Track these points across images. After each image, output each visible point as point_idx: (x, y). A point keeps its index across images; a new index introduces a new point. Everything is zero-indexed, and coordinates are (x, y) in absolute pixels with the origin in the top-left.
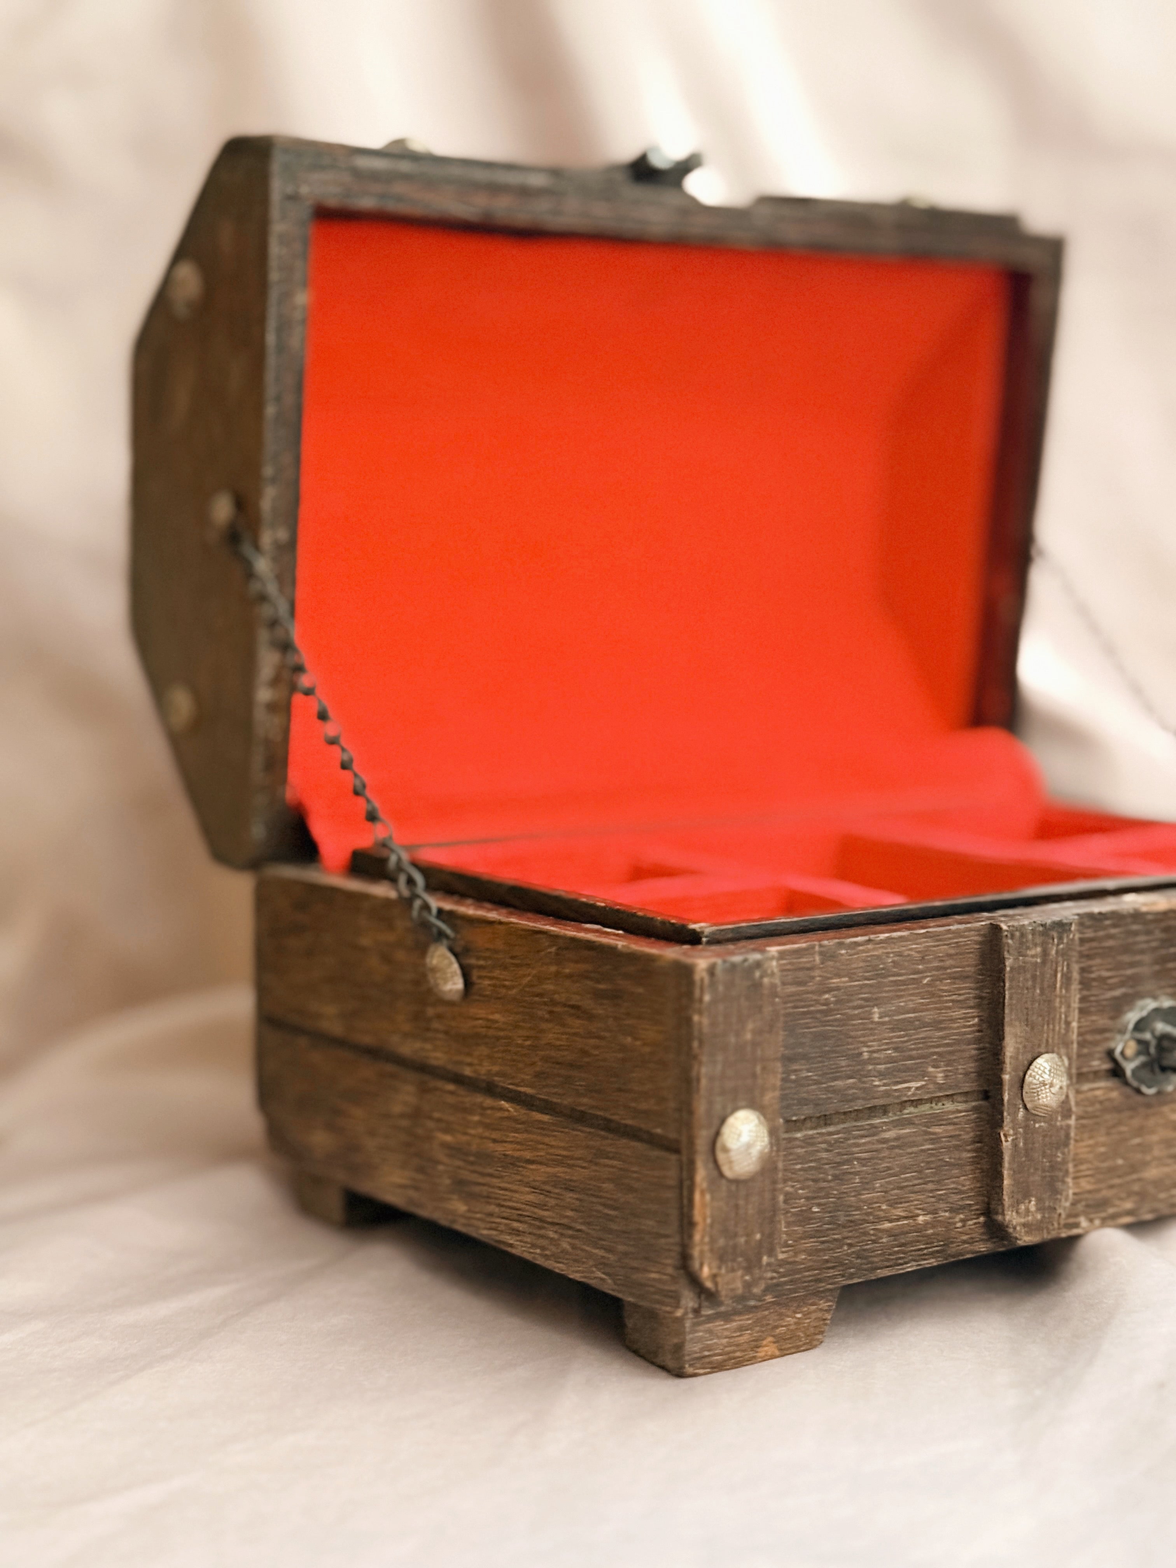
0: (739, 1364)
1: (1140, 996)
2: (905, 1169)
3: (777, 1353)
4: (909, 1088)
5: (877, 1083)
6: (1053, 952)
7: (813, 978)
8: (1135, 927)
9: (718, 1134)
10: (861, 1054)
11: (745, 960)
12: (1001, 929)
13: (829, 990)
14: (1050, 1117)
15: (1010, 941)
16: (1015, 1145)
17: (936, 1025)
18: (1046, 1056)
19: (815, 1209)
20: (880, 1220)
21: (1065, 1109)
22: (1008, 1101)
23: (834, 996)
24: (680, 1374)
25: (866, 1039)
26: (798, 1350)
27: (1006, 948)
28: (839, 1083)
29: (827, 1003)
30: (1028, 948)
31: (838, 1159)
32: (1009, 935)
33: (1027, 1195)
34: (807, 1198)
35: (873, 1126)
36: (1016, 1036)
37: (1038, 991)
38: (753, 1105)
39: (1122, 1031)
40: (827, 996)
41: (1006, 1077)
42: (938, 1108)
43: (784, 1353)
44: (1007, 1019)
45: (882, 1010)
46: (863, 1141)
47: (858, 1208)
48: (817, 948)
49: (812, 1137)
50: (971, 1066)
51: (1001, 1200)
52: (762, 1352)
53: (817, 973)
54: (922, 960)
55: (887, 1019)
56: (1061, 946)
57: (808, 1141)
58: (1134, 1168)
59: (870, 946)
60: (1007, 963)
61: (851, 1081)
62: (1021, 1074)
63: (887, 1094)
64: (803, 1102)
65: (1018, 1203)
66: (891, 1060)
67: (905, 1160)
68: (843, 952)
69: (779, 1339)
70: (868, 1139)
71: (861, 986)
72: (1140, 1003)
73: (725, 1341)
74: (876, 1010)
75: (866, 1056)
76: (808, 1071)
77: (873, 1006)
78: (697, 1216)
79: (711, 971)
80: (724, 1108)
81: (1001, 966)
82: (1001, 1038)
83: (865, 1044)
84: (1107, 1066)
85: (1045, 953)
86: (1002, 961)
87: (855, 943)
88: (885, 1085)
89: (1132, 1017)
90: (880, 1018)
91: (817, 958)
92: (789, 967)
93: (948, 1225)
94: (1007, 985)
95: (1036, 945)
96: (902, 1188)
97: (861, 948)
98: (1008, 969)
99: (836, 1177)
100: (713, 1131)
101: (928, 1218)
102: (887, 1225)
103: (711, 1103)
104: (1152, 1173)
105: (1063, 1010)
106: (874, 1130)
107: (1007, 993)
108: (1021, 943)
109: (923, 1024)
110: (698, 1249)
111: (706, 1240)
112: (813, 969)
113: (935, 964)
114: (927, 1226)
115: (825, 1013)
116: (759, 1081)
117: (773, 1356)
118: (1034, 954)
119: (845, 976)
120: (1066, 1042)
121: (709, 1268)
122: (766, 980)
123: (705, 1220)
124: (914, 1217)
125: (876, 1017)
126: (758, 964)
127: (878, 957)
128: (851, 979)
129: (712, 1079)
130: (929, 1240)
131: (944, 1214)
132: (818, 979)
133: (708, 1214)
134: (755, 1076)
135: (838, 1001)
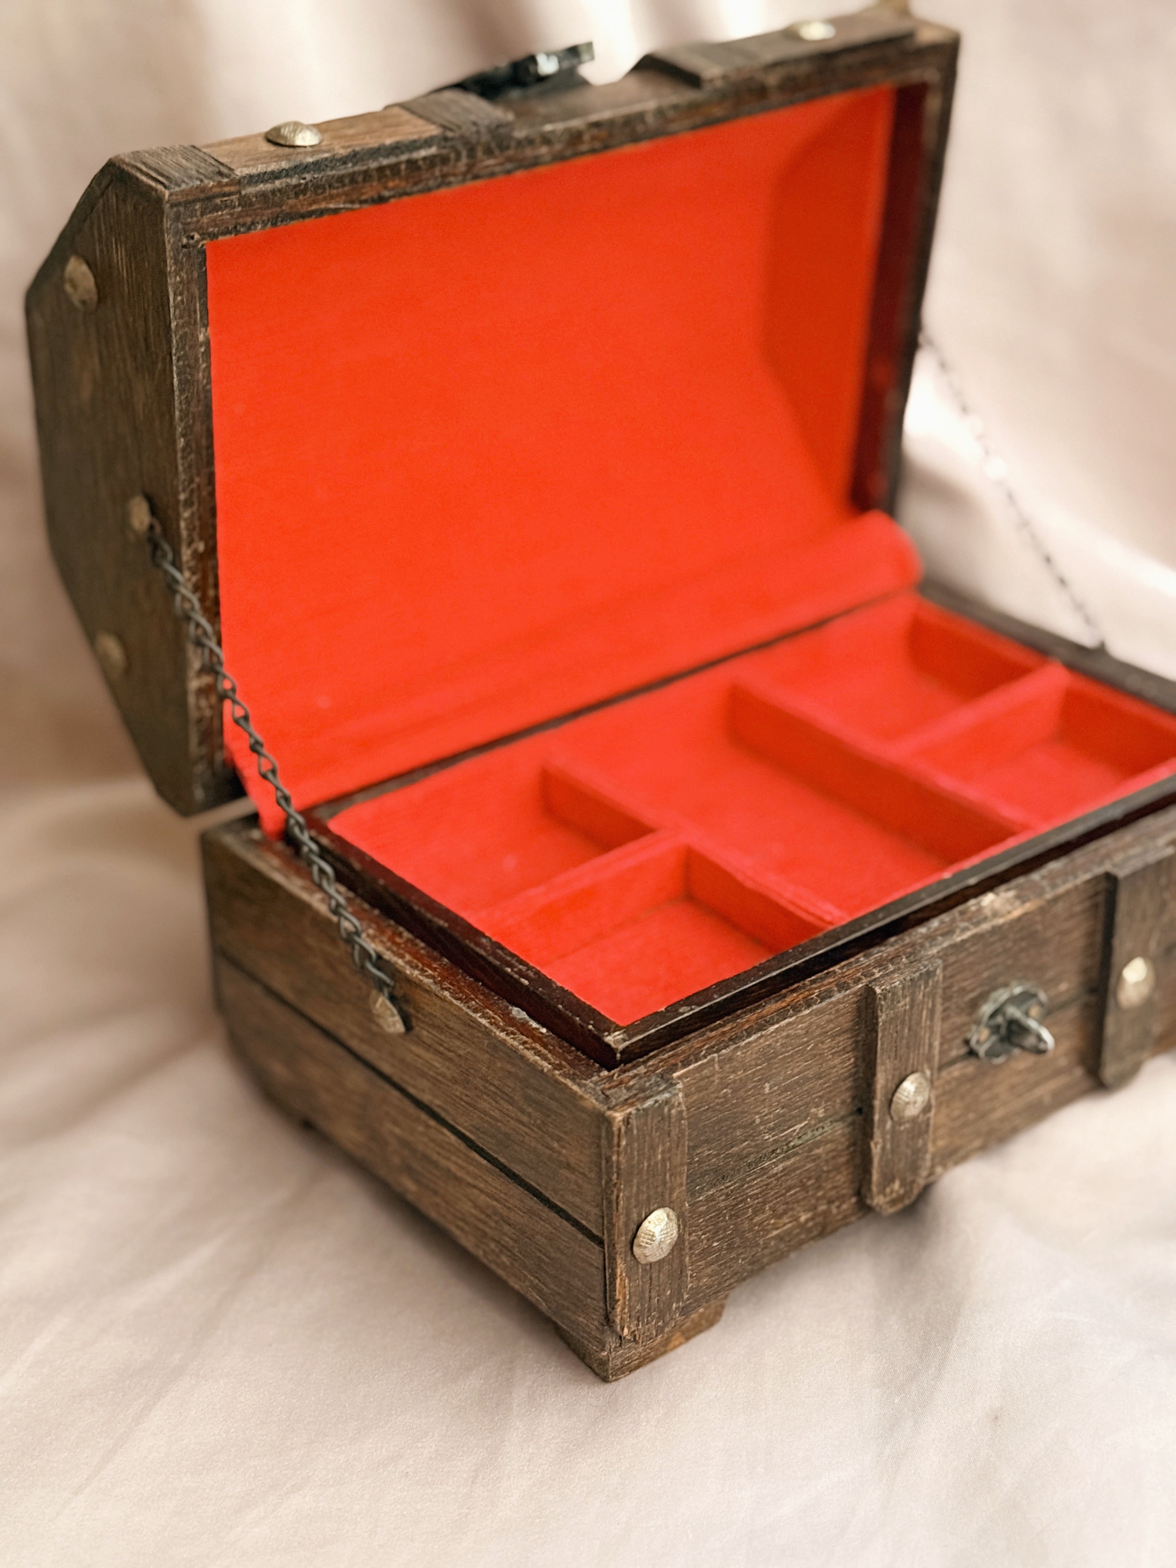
0: (652, 1359)
1: (994, 989)
2: (789, 1189)
3: (683, 1340)
4: (794, 1131)
5: (767, 1137)
6: (921, 997)
7: (714, 1081)
8: (992, 940)
9: (635, 1236)
10: (755, 1121)
11: (656, 1101)
12: (875, 993)
13: (727, 1086)
14: (914, 1120)
15: (883, 1003)
16: (883, 1148)
17: (817, 1076)
18: (911, 1078)
19: (715, 1244)
20: (768, 1232)
21: (927, 1108)
22: (879, 1120)
23: (731, 1088)
24: (605, 1380)
25: (758, 1109)
26: (701, 1331)
27: (879, 1008)
28: (735, 1149)
29: (725, 1096)
30: (899, 1002)
31: (734, 1202)
32: (882, 997)
33: (892, 1180)
34: (708, 1240)
35: (763, 1169)
36: (885, 1071)
37: (906, 1030)
38: (661, 1206)
39: (978, 1023)
40: (725, 1090)
41: (877, 1103)
42: (820, 1135)
43: (688, 1339)
44: (879, 1061)
45: (772, 1083)
46: (755, 1182)
47: (751, 1230)
48: (717, 1059)
49: (712, 1195)
50: (847, 1096)
51: (870, 1190)
52: (671, 1345)
53: (717, 1076)
54: (807, 1033)
55: (776, 1088)
56: (928, 989)
58: (983, 1116)
59: (762, 1041)
60: (880, 1020)
61: (746, 1143)
62: (890, 1096)
63: (775, 1142)
64: (706, 1173)
65: (885, 1188)
66: (778, 1116)
67: (789, 1183)
68: (739, 1053)
69: (683, 1333)
70: (759, 1180)
71: (754, 1073)
72: (994, 995)
74: (767, 1085)
75: (758, 1121)
76: (709, 1150)
77: (765, 1083)
78: (618, 1296)
79: (627, 1121)
81: (874, 1021)
82: (874, 1075)
83: (758, 1113)
84: (963, 1050)
85: (913, 1001)
86: (877, 1018)
87: (749, 1043)
88: (773, 1136)
89: (987, 1009)
90: (770, 1089)
91: (716, 1066)
92: (692, 1082)
93: (826, 1214)
94: (880, 1035)
95: (904, 997)
96: (787, 1203)
97: (754, 1045)
98: (881, 1024)
99: (731, 1217)
100: (629, 1237)
101: (809, 1215)
102: (775, 1233)
103: (628, 1215)
104: (999, 1113)
105: (927, 1035)
106: (764, 1171)
107: (879, 1042)
108: (892, 1001)
109: (807, 1079)
110: (619, 1317)
111: (626, 1310)
112: (713, 1075)
113: (818, 1032)
114: (807, 1221)
115: (722, 1104)
116: (668, 1185)
117: (681, 1344)
118: (904, 1004)
119: (740, 1070)
120: (929, 1059)
121: (629, 1328)
122: (673, 1111)
123: (624, 1298)
124: (797, 1219)
125: (767, 1090)
126: (667, 1102)
127: (769, 1045)
128: (745, 1071)
129: (628, 1198)
130: (810, 1230)
131: (822, 1208)
132: (717, 1081)
133: (627, 1293)
134: (664, 1183)
135: (735, 1091)
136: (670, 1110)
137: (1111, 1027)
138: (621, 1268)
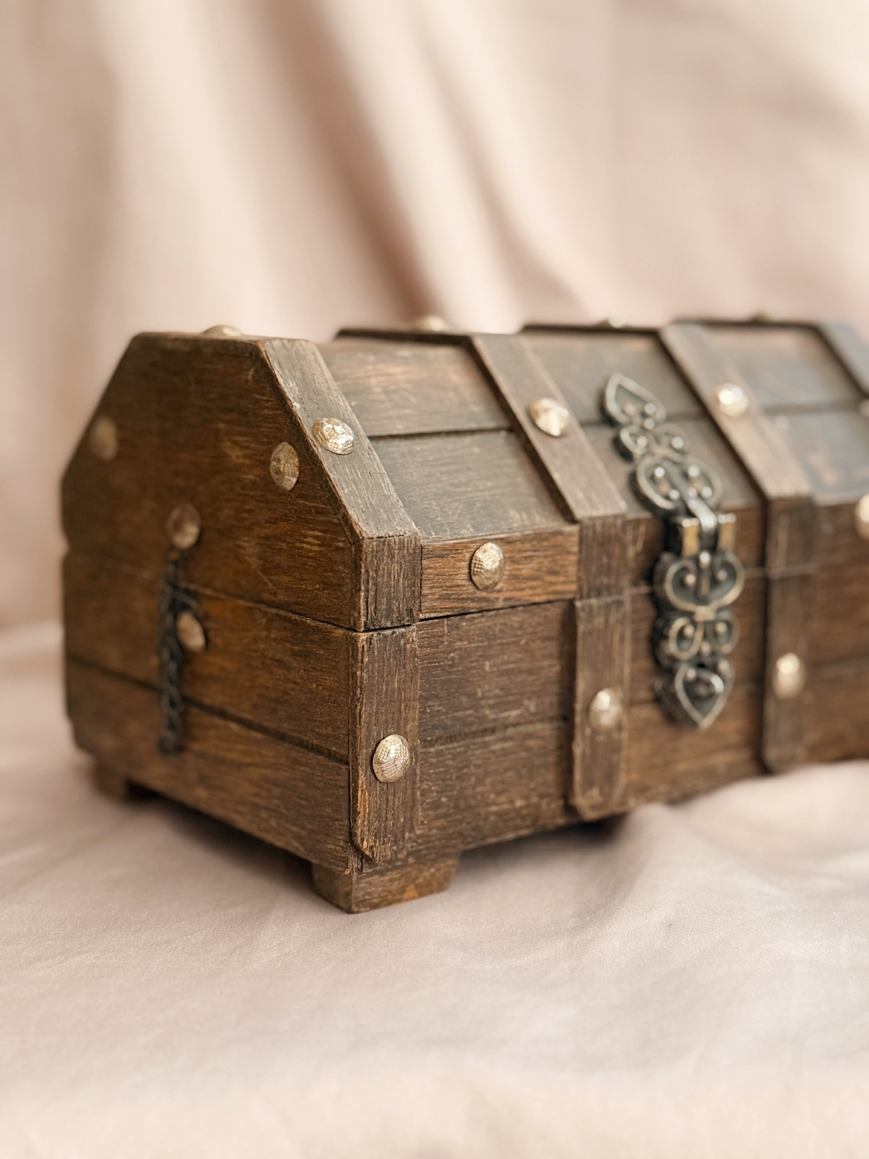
0: (390, 903)
2: (507, 770)
3: (416, 895)
4: (510, 715)
5: (488, 713)
6: (613, 620)
7: (443, 642)
9: (374, 752)
10: (476, 693)
11: (394, 632)
12: (576, 605)
13: (454, 651)
14: (608, 732)
16: (583, 752)
17: (530, 672)
18: (605, 691)
19: (444, 799)
20: (488, 805)
21: (619, 727)
22: (580, 724)
23: (457, 654)
24: (349, 911)
25: (480, 683)
26: (431, 892)
27: (578, 618)
28: (461, 714)
29: (453, 659)
30: (595, 618)
31: (460, 765)
32: (582, 612)
33: (592, 786)
34: (437, 792)
35: (484, 742)
36: (585, 677)
37: (601, 647)
38: (397, 732)
40: (452, 655)
41: (578, 705)
42: (530, 728)
43: (421, 895)
44: (579, 667)
45: (492, 663)
46: (478, 752)
47: (474, 797)
48: (446, 622)
49: (442, 751)
50: (555, 699)
51: (573, 789)
52: (406, 896)
53: (445, 639)
54: (520, 628)
55: (495, 669)
56: (618, 616)
57: (440, 754)
58: (668, 764)
59: (483, 620)
60: (580, 629)
61: (470, 711)
62: (588, 702)
63: (495, 720)
64: (435, 727)
65: (585, 790)
66: (497, 696)
67: (506, 764)
68: (464, 624)
69: (418, 887)
70: (481, 751)
71: (477, 647)
73: (380, 889)
74: (487, 663)
75: (480, 694)
76: (439, 706)
77: (486, 661)
78: (360, 809)
79: (369, 641)
80: (378, 734)
81: (576, 631)
82: (575, 679)
83: (479, 686)
84: (650, 695)
85: (607, 622)
86: (577, 628)
87: (473, 617)
88: (493, 714)
90: (490, 668)
91: (446, 629)
92: (425, 635)
93: (538, 806)
94: (579, 643)
95: (600, 616)
96: (505, 784)
97: (477, 621)
98: (580, 633)
99: (457, 778)
100: (370, 751)
101: (523, 802)
102: (494, 808)
103: (369, 730)
104: (682, 767)
105: (619, 659)
106: (486, 745)
107: (579, 650)
108: (590, 616)
109: (521, 671)
110: (360, 829)
111: (366, 823)
112: (442, 636)
113: (530, 630)
114: (522, 808)
115: (451, 666)
116: (403, 715)
117: (414, 898)
118: (599, 621)
119: (465, 641)
120: (621, 681)
121: (368, 842)
122: (408, 646)
123: (365, 811)
124: (512, 802)
125: (487, 668)
126: (403, 635)
127: (490, 627)
128: (470, 643)
129: (370, 715)
130: (524, 818)
131: (534, 800)
132: (446, 643)
133: (367, 806)
134: (400, 712)
135: (461, 658)
136: (405, 644)
138: (362, 779)
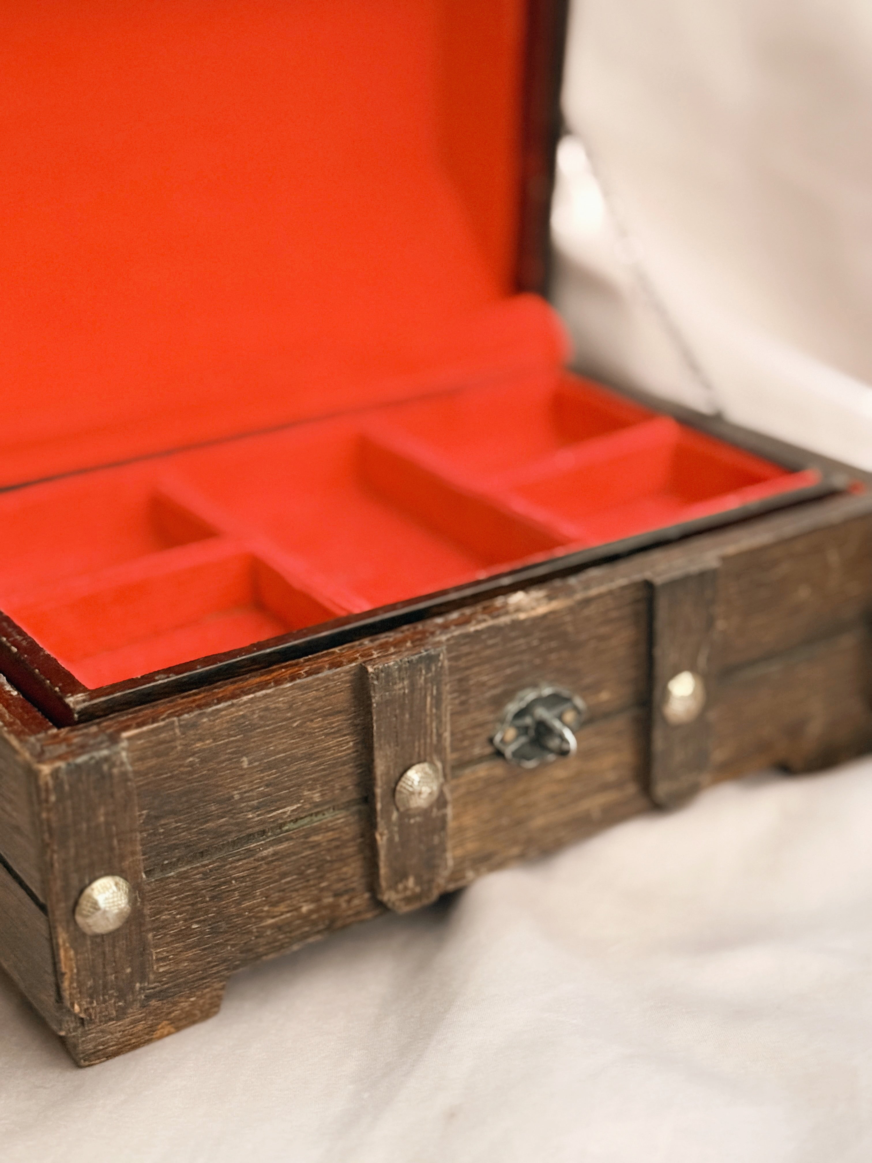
0: (135, 1047)
1: (523, 687)
2: (284, 875)
3: (172, 1030)
4: (285, 813)
5: (250, 816)
6: (422, 680)
7: (176, 747)
8: (513, 634)
9: (76, 903)
10: (232, 797)
11: (92, 758)
12: (367, 671)
13: (193, 754)
14: (425, 813)
15: (376, 682)
16: (390, 840)
17: (309, 757)
18: (417, 767)
19: (194, 926)
20: (262, 919)
21: (441, 802)
22: (382, 810)
23: (198, 757)
24: (80, 1065)
25: (237, 784)
26: (194, 1023)
27: (372, 688)
28: (210, 825)
29: (191, 765)
30: (395, 684)
31: (215, 883)
32: (375, 677)
33: (404, 876)
34: (185, 920)
35: (249, 850)
36: (386, 756)
37: (407, 716)
38: (110, 872)
39: (502, 721)
40: (191, 759)
41: (378, 791)
42: (317, 821)
43: (178, 1029)
44: (376, 745)
45: (251, 757)
46: (240, 863)
47: (239, 916)
48: (177, 724)
49: (186, 872)
51: (379, 885)
52: (158, 1033)
53: (178, 743)
54: (290, 708)
55: (257, 764)
56: (430, 675)
57: (181, 876)
58: (519, 823)
59: (233, 709)
60: (373, 701)
61: (224, 819)
62: (393, 785)
63: (262, 822)
64: (175, 847)
65: (396, 883)
66: (263, 795)
67: (284, 868)
68: (205, 720)
69: (172, 1022)
70: (245, 861)
71: (227, 744)
72: (521, 694)
73: (118, 1035)
74: (245, 759)
75: (237, 797)
76: (176, 822)
77: (242, 757)
78: (64, 969)
79: (55, 774)
80: (81, 880)
81: (369, 702)
82: (372, 761)
83: (236, 788)
84: (488, 750)
85: (413, 686)
86: (369, 698)
87: (217, 710)
88: (258, 816)
89: (512, 708)
90: (249, 764)
91: (177, 731)
93: (334, 907)
94: (375, 718)
95: (402, 679)
96: (283, 890)
97: (223, 713)
98: (375, 705)
99: (213, 898)
100: (71, 902)
101: (312, 906)
102: (270, 921)
103: (67, 881)
104: (539, 822)
105: (434, 725)
106: (251, 852)
107: (375, 725)
108: (387, 682)
109: (295, 759)
110: (68, 992)
111: (75, 985)
112: (173, 740)
113: (304, 708)
114: (311, 912)
115: (190, 773)
116: (117, 852)
117: (169, 1034)
118: (401, 687)
119: (208, 739)
120: (439, 750)
121: (80, 1005)
122: (115, 771)
123: (72, 970)
124: (298, 909)
125: (245, 765)
126: (106, 759)
127: (243, 716)
128: (215, 740)
129: (65, 861)
130: (314, 923)
131: (328, 900)
132: (179, 748)
133: (74, 965)
134: (111, 849)
135: (203, 761)
136: (110, 768)
137: (659, 743)
138: (62, 937)
